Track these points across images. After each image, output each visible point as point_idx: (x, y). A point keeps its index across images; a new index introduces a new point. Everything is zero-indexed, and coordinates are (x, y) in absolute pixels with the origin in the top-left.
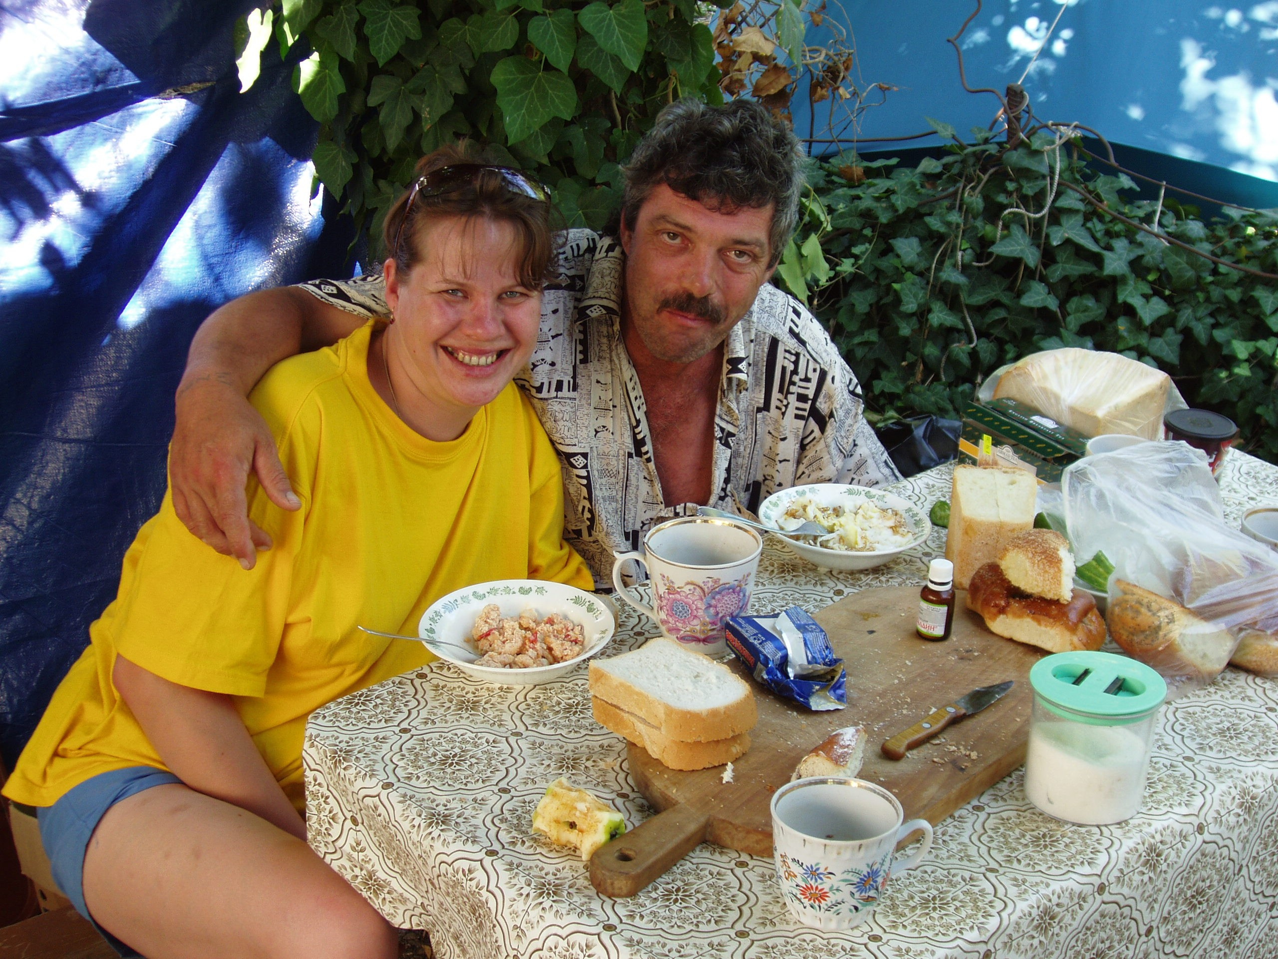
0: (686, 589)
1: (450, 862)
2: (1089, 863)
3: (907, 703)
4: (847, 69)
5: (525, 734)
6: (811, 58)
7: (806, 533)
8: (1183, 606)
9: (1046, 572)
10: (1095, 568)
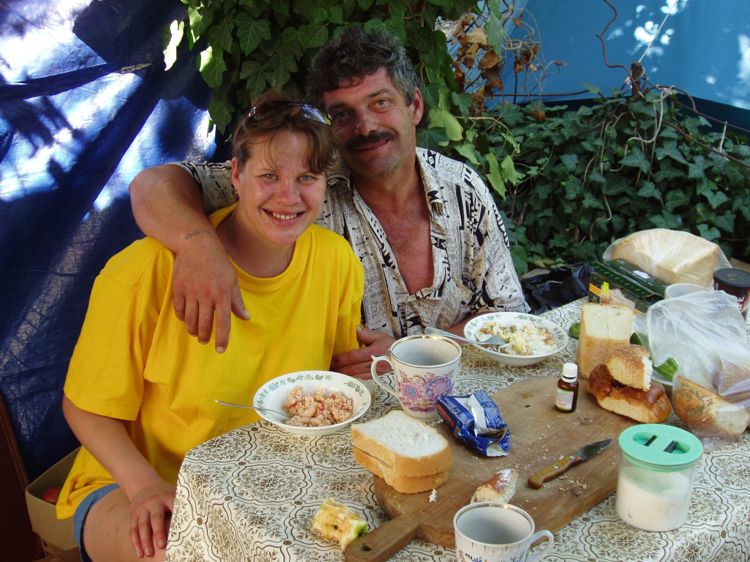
0: (414, 379)
1: (262, 548)
2: (652, 556)
3: (546, 452)
4: (535, 53)
5: (314, 467)
6: (513, 46)
7: (492, 343)
8: (718, 395)
9: (634, 372)
10: (668, 367)
